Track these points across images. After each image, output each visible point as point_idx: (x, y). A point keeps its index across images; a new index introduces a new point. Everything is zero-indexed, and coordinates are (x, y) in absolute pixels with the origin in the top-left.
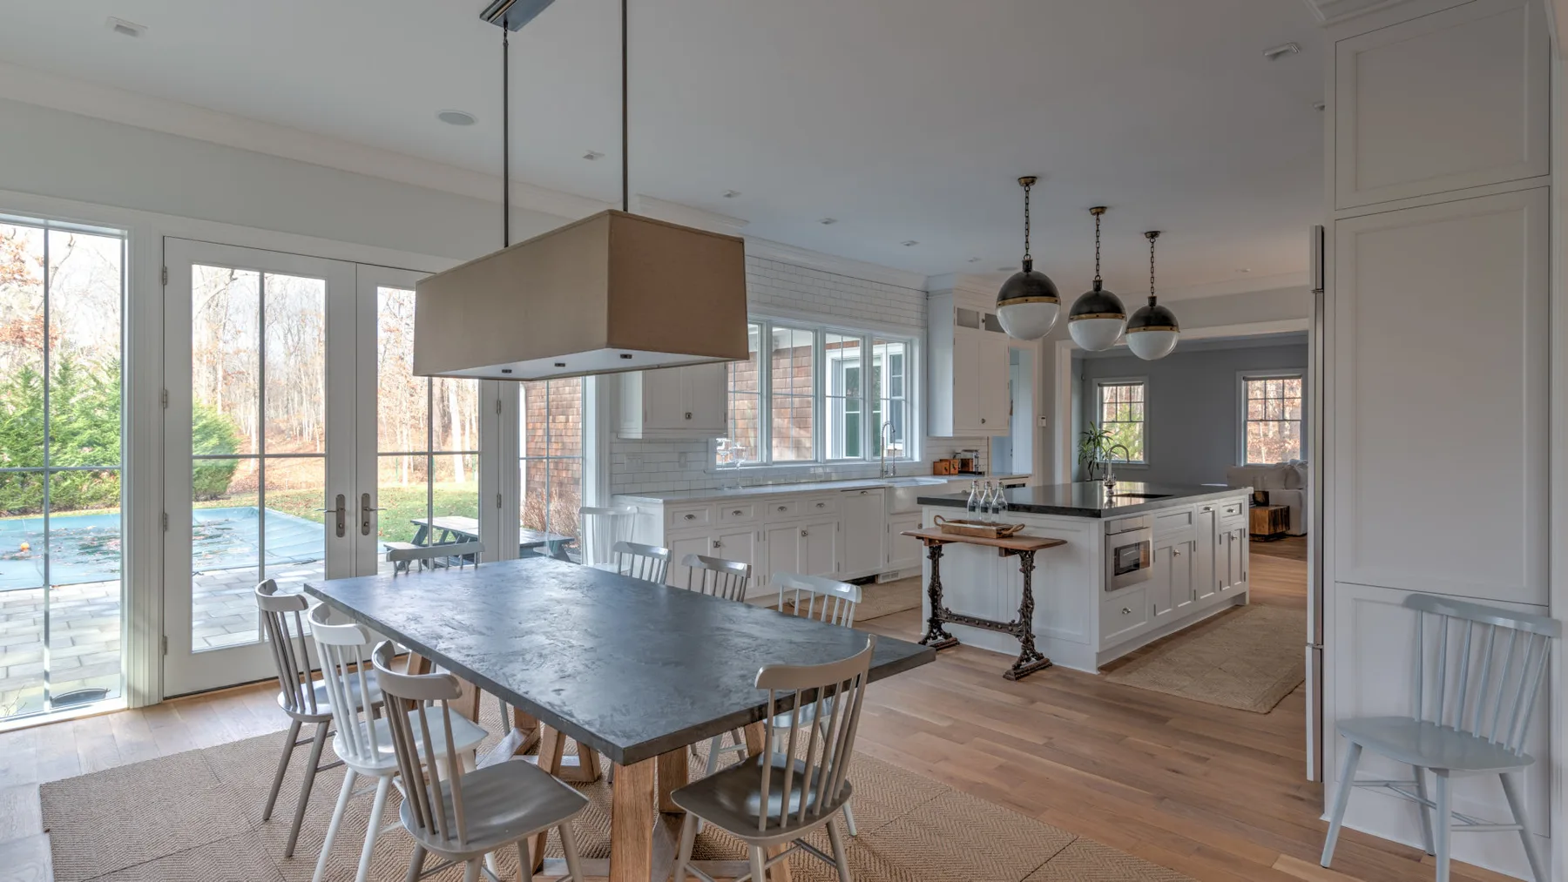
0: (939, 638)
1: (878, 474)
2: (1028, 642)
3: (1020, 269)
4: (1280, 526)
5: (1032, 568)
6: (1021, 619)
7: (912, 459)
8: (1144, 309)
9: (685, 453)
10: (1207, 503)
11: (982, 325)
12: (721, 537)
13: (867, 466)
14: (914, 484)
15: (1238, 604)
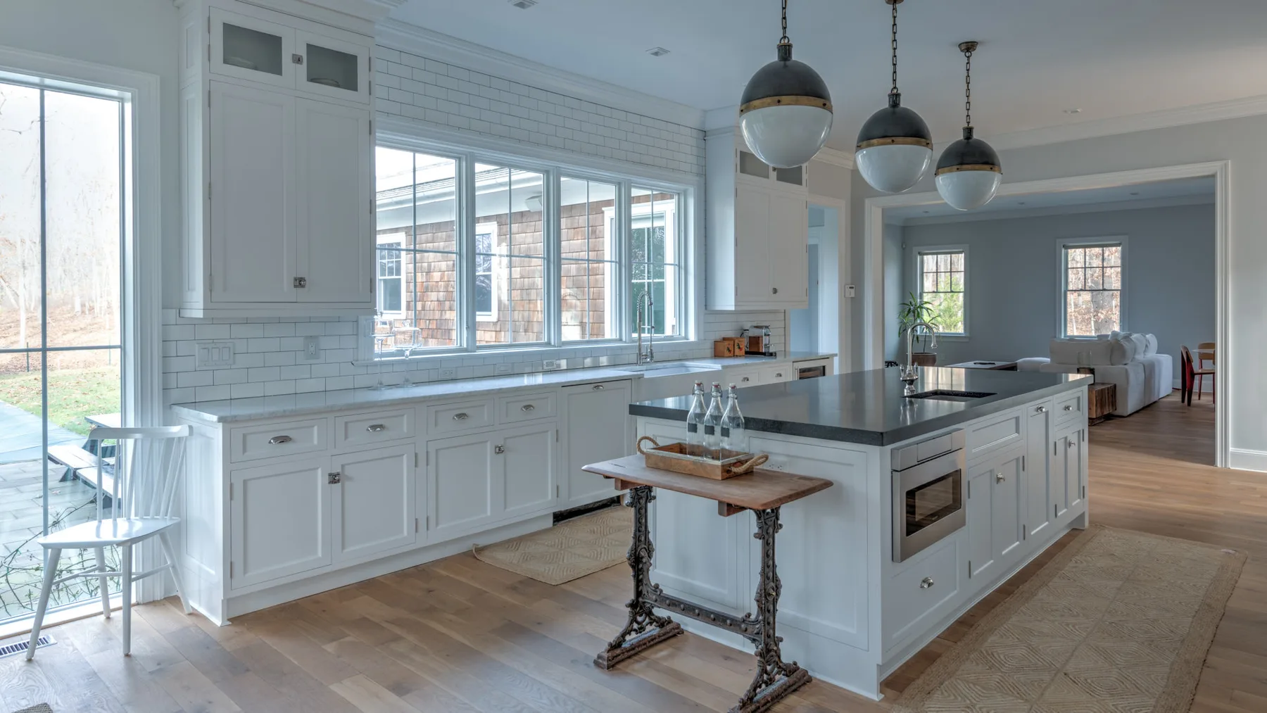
0: (649, 628)
1: (633, 358)
2: (769, 653)
3: (774, 57)
4: (1107, 407)
5: (777, 527)
6: (758, 616)
7: (686, 338)
8: (958, 143)
9: (316, 337)
10: (1038, 402)
11: (773, 175)
12: (343, 466)
13: (621, 348)
14: (683, 372)
15: (1075, 531)
